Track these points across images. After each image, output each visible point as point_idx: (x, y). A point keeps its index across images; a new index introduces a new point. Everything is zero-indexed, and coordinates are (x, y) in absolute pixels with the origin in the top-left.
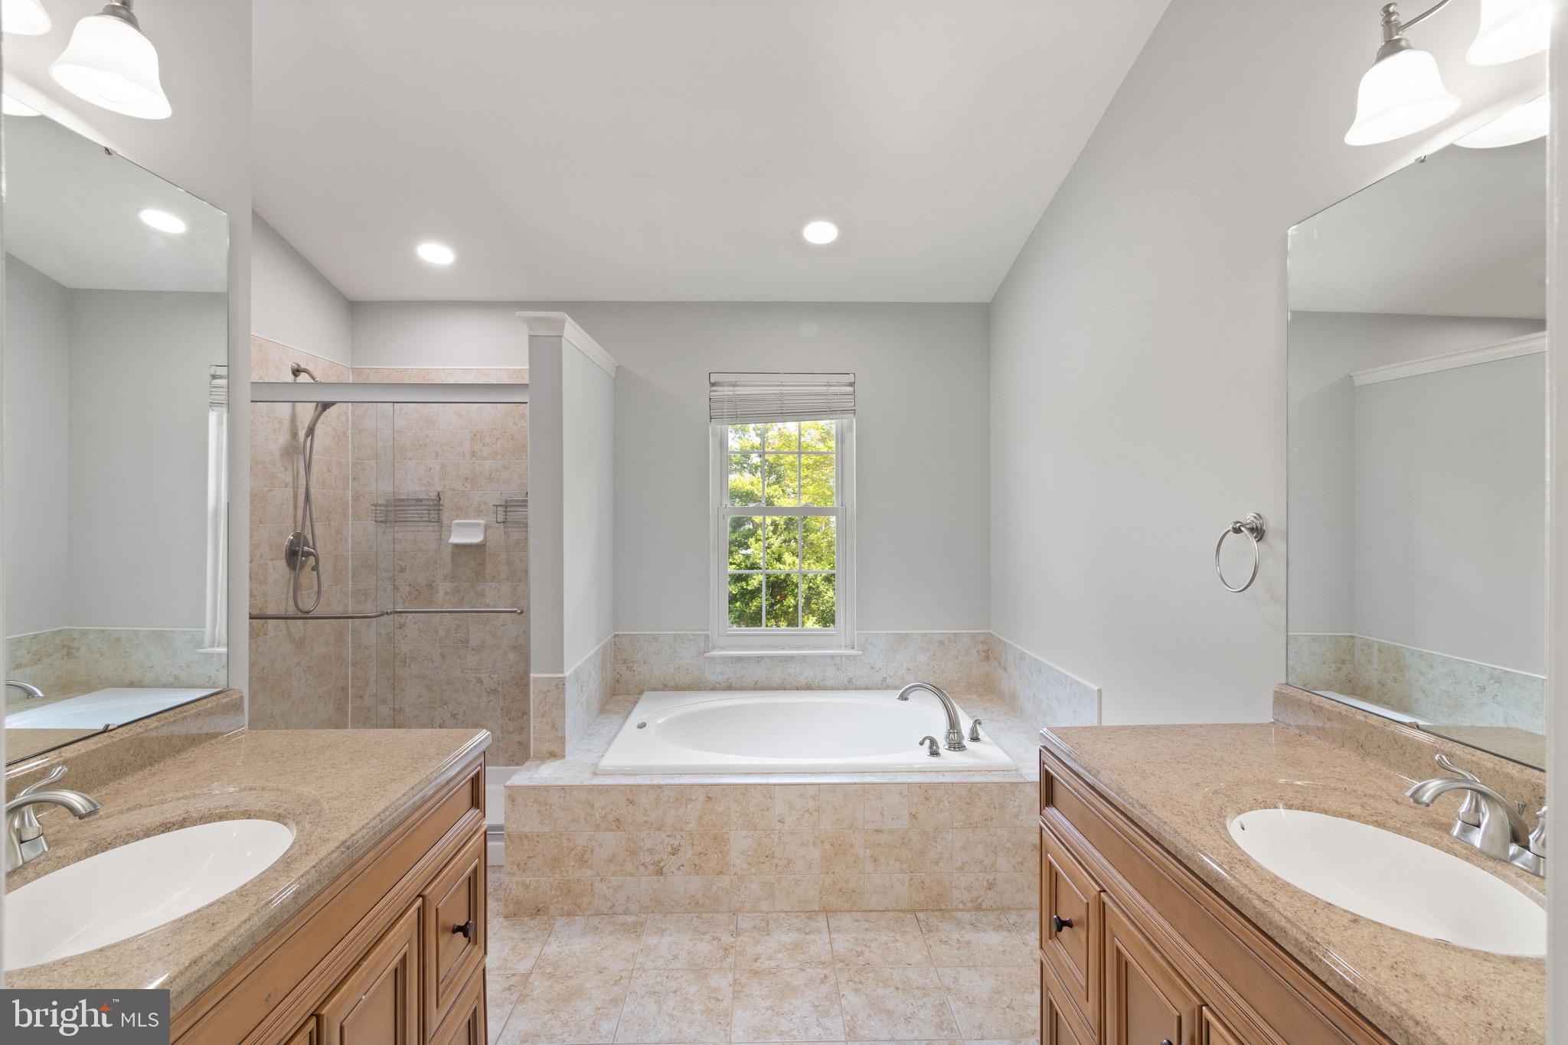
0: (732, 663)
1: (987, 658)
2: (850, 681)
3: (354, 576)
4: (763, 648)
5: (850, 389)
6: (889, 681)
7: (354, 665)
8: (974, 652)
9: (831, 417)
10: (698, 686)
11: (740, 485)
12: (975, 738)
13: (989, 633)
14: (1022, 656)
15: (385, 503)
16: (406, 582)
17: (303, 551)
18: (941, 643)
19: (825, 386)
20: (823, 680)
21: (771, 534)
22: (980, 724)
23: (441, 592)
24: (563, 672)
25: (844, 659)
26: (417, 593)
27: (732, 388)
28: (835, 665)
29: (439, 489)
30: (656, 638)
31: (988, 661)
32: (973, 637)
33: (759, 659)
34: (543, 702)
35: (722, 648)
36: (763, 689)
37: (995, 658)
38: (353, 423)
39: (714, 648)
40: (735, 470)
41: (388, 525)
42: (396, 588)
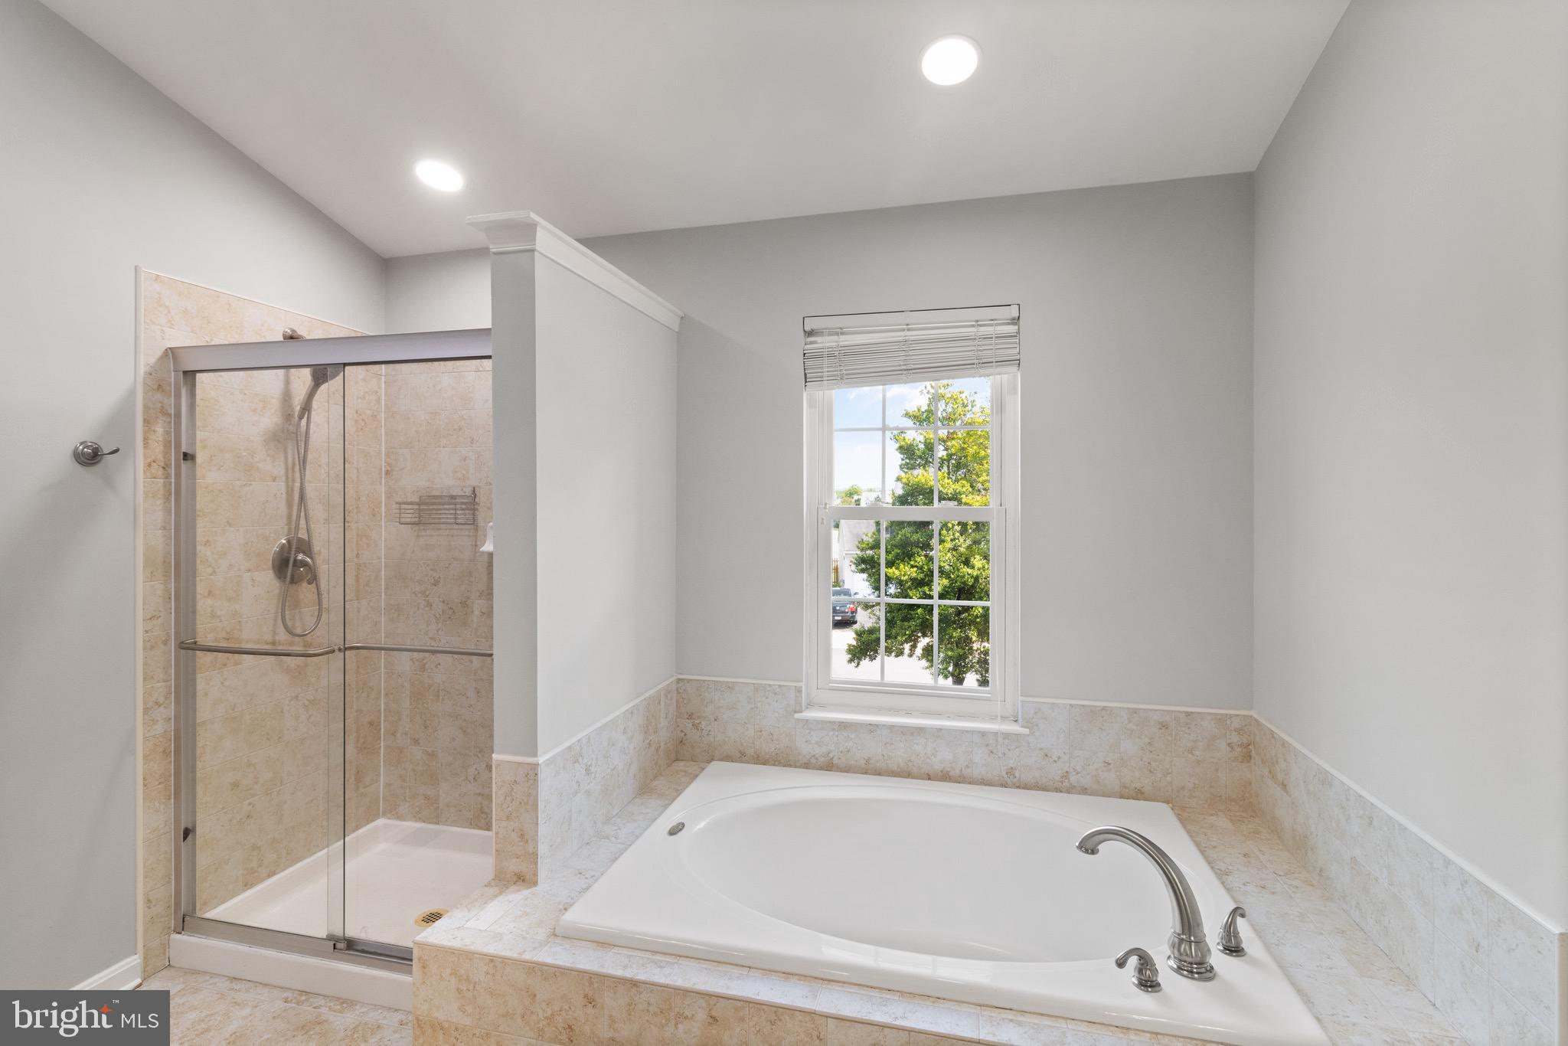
0: (834, 730)
1: (1248, 757)
2: (1010, 772)
3: (387, 588)
4: (880, 710)
5: (1013, 329)
6: (1073, 778)
7: (386, 695)
8: (1222, 745)
9: (981, 371)
10: (784, 760)
11: (923, 481)
12: (1233, 949)
13: (1251, 716)
14: (1325, 779)
15: (417, 500)
16: (439, 597)
17: (295, 560)
18: (1164, 726)
19: (973, 326)
20: (967, 766)
21: (957, 534)
22: (1243, 916)
23: (477, 612)
24: (535, 755)
25: (1000, 739)
26: (451, 612)
27: (835, 338)
28: (987, 745)
29: (474, 482)
30: (730, 687)
31: (1249, 762)
32: (1220, 720)
33: (872, 728)
34: (509, 799)
35: (822, 706)
36: (879, 773)
37: (1264, 762)
38: (386, 405)
39: (810, 705)
40: (919, 465)
41: (422, 528)
42: (429, 605)
